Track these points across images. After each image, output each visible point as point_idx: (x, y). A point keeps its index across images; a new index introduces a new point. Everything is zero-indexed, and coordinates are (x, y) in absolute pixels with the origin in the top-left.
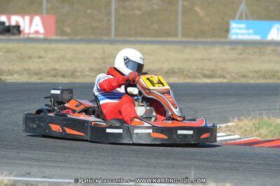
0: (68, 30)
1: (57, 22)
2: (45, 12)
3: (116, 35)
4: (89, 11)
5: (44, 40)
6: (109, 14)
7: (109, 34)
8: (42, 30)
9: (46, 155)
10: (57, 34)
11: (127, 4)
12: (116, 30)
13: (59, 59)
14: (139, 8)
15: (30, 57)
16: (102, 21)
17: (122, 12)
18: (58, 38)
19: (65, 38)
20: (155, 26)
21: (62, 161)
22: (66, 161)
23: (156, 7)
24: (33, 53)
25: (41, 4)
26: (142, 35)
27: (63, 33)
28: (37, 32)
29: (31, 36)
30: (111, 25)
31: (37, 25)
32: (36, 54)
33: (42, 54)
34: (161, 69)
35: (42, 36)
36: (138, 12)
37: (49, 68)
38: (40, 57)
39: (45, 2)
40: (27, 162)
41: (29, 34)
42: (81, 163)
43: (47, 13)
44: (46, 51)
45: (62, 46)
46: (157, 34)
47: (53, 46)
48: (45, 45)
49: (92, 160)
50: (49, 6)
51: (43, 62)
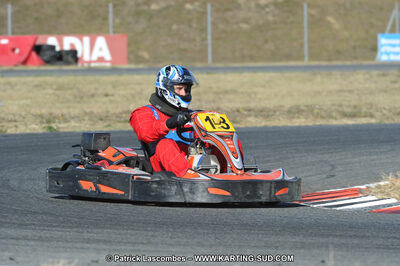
0: (146, 55)
1: (129, 45)
2: (111, 30)
3: (214, 60)
4: (174, 27)
5: (113, 71)
6: (204, 30)
7: (204, 59)
8: (108, 56)
9: (120, 234)
10: (129, 61)
11: (229, 14)
12: (214, 52)
13: (133, 96)
14: (246, 21)
15: (93, 95)
16: (194, 40)
17: (221, 26)
18: (132, 66)
19: (141, 66)
20: (270, 46)
21: (143, 243)
22: (149, 243)
23: (270, 18)
24: (96, 89)
25: (105, 19)
26: (252, 58)
27: (138, 59)
28: (101, 59)
29: (93, 65)
30: (206, 46)
31: (101, 49)
32: (100, 91)
33: (110, 90)
34: (281, 106)
35: (108, 65)
36: (245, 26)
37: (119, 110)
38: (107, 95)
39: (111, 16)
40: (94, 245)
41: (90, 62)
42: (170, 245)
43: (114, 32)
44: (115, 85)
45: (137, 77)
46: (274, 57)
47: (125, 78)
48: (114, 78)
49: (185, 240)
50: (118, 21)
51: (111, 101)
